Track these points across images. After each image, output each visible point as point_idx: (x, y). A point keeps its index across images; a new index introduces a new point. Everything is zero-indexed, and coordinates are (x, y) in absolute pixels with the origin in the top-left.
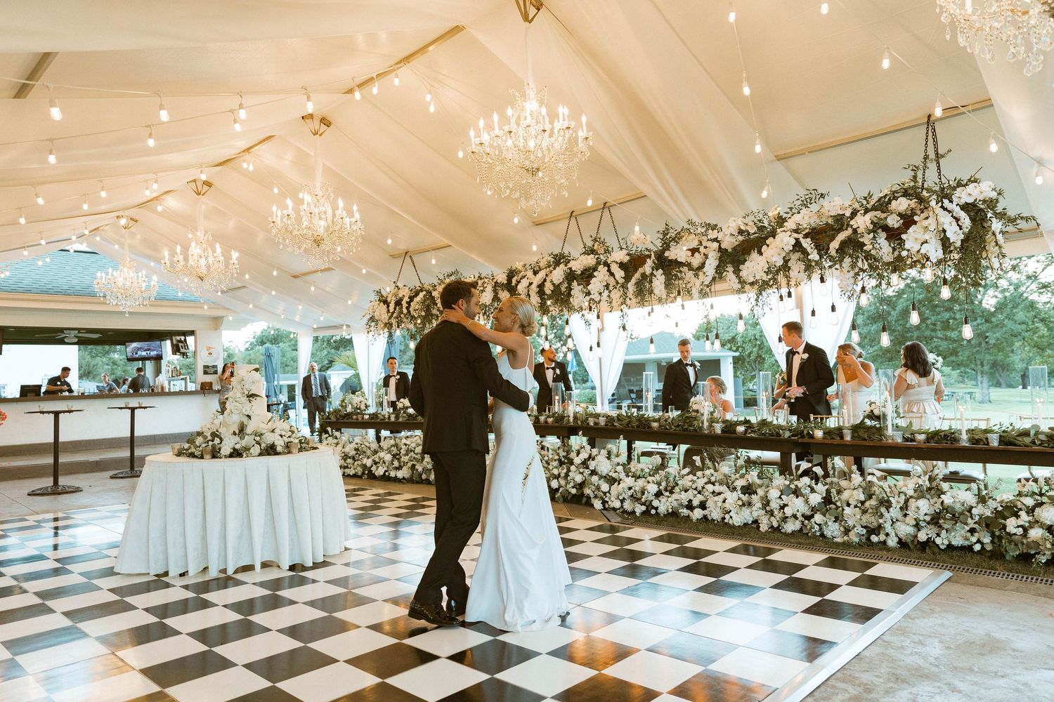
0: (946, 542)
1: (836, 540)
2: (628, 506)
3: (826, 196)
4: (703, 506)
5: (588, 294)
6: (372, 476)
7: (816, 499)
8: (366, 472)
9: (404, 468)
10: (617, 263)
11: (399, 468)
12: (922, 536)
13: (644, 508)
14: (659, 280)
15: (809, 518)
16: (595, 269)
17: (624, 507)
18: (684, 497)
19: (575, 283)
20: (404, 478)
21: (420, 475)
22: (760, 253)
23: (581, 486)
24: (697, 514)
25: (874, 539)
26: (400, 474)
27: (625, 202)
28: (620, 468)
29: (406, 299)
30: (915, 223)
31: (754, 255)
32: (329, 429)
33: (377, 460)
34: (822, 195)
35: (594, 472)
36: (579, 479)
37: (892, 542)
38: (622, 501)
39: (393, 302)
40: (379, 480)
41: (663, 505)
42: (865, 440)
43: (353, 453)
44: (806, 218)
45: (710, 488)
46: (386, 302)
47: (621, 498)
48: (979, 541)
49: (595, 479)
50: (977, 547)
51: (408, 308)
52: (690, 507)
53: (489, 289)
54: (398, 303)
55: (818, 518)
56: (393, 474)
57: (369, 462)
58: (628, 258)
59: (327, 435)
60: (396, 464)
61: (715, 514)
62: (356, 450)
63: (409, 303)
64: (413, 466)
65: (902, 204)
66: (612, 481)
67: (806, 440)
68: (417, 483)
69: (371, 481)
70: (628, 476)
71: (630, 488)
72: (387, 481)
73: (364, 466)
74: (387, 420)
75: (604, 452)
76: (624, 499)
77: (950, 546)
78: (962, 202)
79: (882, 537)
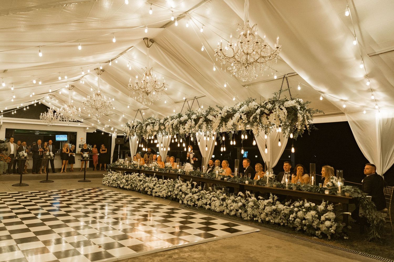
0: (273, 222)
1: (245, 219)
2: (189, 203)
3: (255, 100)
4: (210, 205)
5: (184, 129)
6: (120, 188)
7: (240, 204)
8: (118, 186)
9: (129, 185)
10: (193, 119)
11: (127, 185)
12: (267, 219)
13: (193, 204)
14: (204, 126)
15: (237, 210)
16: (187, 120)
17: (188, 203)
18: (205, 201)
19: (181, 125)
20: (129, 189)
21: (133, 188)
22: (232, 119)
23: (176, 195)
24: (208, 207)
25: (255, 219)
26: (127, 187)
27: (200, 97)
28: (189, 190)
29: (135, 126)
30: (272, 113)
31: (230, 119)
32: (111, 170)
33: (122, 182)
34: (253, 100)
35: (181, 191)
36: (176, 193)
37: (260, 221)
38: (188, 201)
39: (132, 127)
40: (122, 189)
41: (199, 203)
42: (260, 185)
43: (115, 179)
44: (245, 108)
45: (213, 198)
46: (130, 127)
47: (187, 200)
48: (282, 222)
49: (181, 193)
50: (282, 224)
51: (135, 129)
52: (206, 204)
53: (158, 125)
54: (133, 128)
55: (240, 211)
56: (125, 187)
57: (119, 182)
58: (196, 117)
59: (110, 172)
60: (127, 184)
61: (213, 207)
62: (117, 178)
63: (136, 128)
64: (132, 185)
65: (269, 106)
66: (186, 194)
67: (243, 184)
68: (133, 191)
69: (120, 189)
70: (191, 192)
71: (191, 197)
72: (124, 189)
73: (117, 184)
74: (128, 168)
75: (186, 184)
76: (188, 200)
77: (275, 223)
78: (287, 106)
79: (257, 219)
